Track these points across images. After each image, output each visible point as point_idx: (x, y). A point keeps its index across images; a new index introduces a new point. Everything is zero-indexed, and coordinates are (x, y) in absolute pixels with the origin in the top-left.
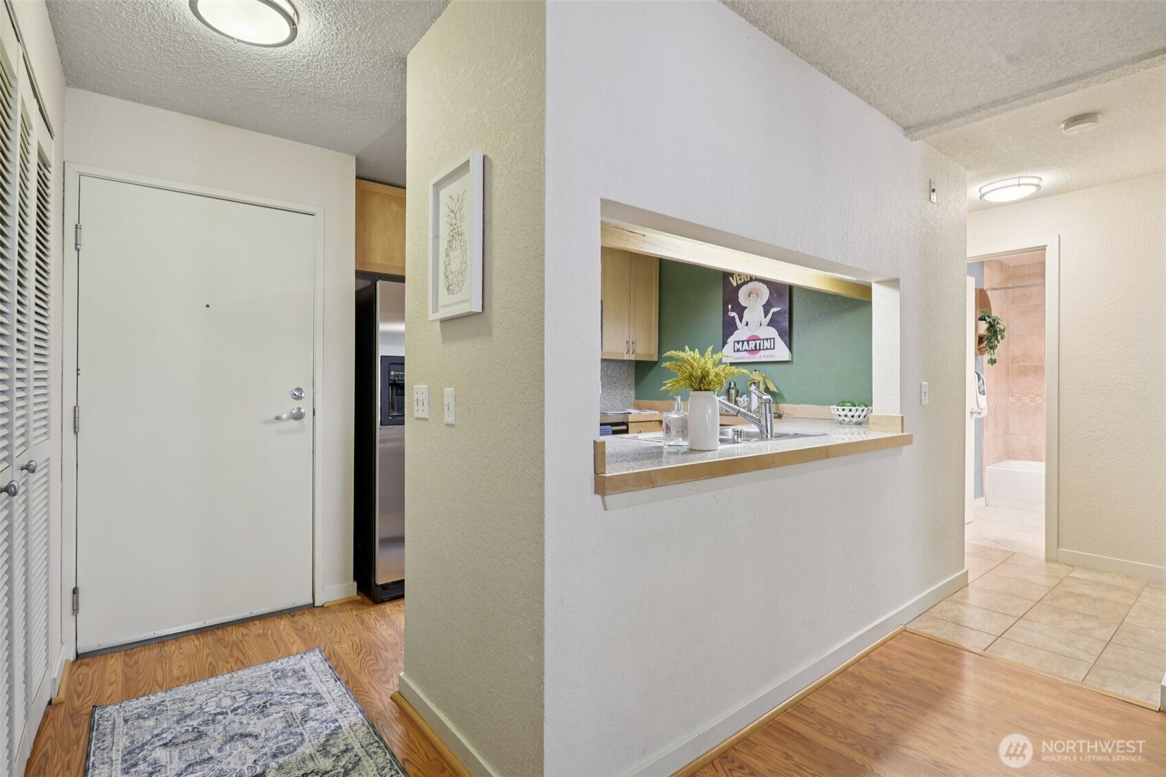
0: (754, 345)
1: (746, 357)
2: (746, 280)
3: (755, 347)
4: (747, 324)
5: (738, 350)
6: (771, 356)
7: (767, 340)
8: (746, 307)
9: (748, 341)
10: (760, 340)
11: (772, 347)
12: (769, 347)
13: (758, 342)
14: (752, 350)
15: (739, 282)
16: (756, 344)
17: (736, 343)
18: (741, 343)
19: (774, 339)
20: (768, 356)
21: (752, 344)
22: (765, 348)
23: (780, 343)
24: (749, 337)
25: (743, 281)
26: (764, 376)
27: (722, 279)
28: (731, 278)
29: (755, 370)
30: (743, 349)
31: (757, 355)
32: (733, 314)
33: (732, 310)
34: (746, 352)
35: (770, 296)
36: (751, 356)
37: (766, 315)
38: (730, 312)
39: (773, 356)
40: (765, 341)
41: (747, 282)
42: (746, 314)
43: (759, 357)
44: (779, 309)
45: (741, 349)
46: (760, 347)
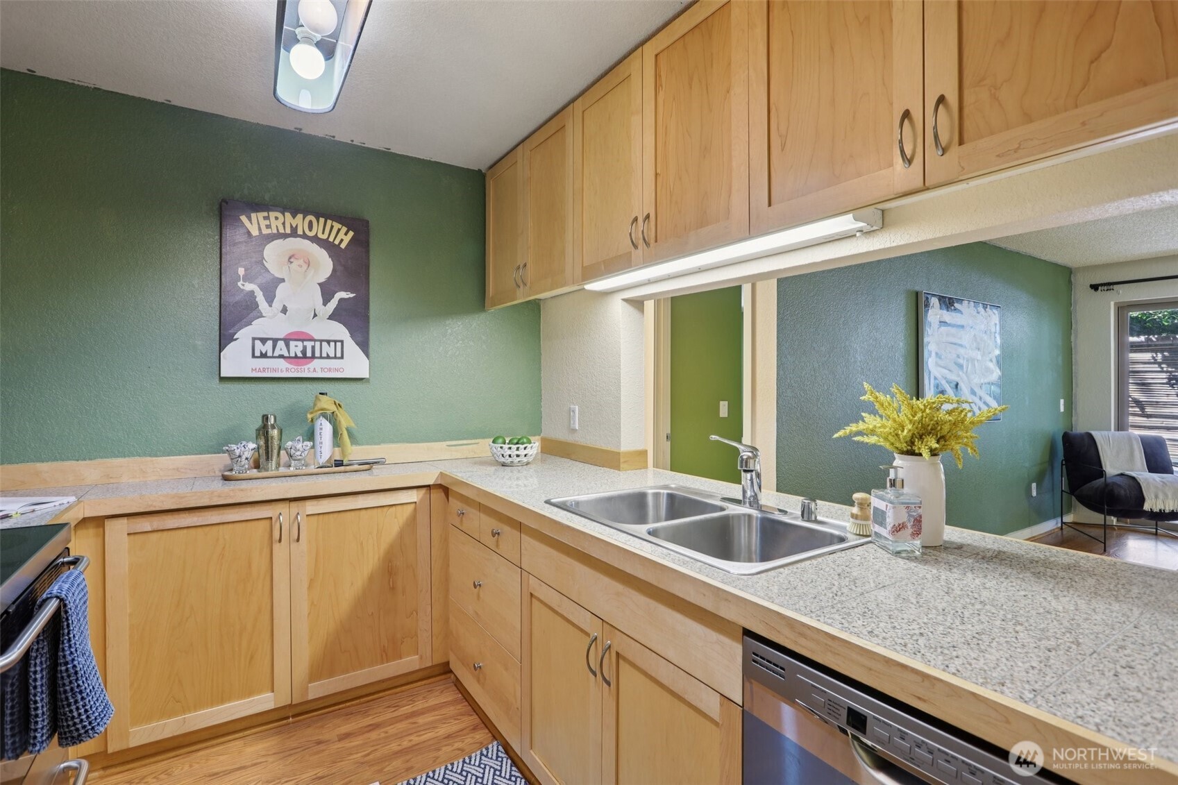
0: (301, 348)
1: (282, 368)
2: (282, 231)
4: (284, 310)
5: (264, 356)
6: (337, 370)
7: (328, 342)
8: (283, 280)
9: (287, 341)
10: (315, 340)
11: (339, 355)
13: (309, 345)
14: (296, 357)
15: (265, 231)
16: (305, 348)
17: (258, 343)
18: (270, 343)
19: (342, 342)
20: (330, 370)
21: (296, 348)
22: (324, 355)
23: (351, 347)
24: (290, 334)
25: (275, 231)
26: (337, 402)
27: (217, 213)
28: (243, 218)
29: (320, 394)
30: (276, 354)
31: (306, 367)
32: (249, 287)
33: (247, 278)
34: (282, 360)
35: (334, 270)
36: (296, 367)
37: (326, 299)
38: (241, 282)
39: (341, 370)
40: (325, 344)
41: (285, 236)
42: (281, 291)
43: (312, 370)
44: (352, 295)
45: (270, 354)
46: (313, 352)
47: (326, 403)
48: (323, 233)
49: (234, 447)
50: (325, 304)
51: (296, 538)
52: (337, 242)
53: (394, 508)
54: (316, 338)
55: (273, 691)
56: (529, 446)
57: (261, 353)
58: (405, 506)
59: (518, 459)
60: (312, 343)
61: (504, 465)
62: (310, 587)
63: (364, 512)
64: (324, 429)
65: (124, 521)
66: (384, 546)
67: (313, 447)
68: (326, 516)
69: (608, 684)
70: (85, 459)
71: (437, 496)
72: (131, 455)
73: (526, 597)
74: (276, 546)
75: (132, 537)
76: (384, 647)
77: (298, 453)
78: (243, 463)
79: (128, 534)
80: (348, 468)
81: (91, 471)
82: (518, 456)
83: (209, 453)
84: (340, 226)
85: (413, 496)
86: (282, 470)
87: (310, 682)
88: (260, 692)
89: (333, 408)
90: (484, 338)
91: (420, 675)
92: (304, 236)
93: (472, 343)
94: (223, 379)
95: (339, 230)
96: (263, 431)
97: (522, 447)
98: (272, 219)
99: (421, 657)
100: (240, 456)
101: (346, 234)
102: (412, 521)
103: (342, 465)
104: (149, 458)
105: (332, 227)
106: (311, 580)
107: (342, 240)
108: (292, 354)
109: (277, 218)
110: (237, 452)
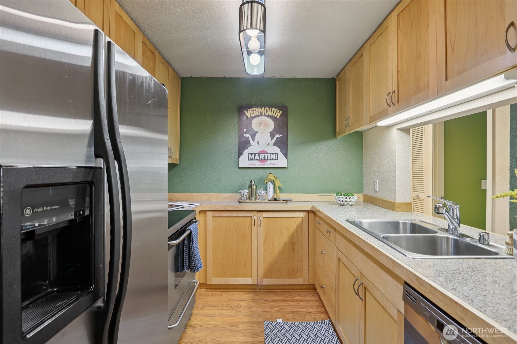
1: (257, 164)
2: (257, 114)
3: (264, 158)
4: (258, 143)
5: (252, 159)
6: (276, 164)
7: (273, 154)
8: (258, 132)
9: (259, 154)
10: (268, 153)
11: (276, 159)
12: (274, 159)
13: (266, 155)
14: (262, 160)
15: (252, 115)
16: (265, 156)
17: (250, 155)
18: (253, 155)
19: (278, 154)
20: (273, 164)
21: (262, 156)
22: (271, 159)
23: (281, 156)
24: (260, 151)
25: (255, 115)
26: (275, 176)
27: (238, 111)
28: (246, 112)
29: (269, 173)
30: (255, 159)
31: (265, 163)
32: (247, 135)
33: (247, 133)
34: (257, 161)
35: (275, 127)
36: (262, 163)
37: (272, 138)
38: (245, 134)
39: (277, 164)
40: (271, 155)
41: (258, 116)
42: (257, 136)
43: (267, 164)
44: (281, 136)
45: (253, 159)
46: (268, 158)
47: (271, 177)
48: (271, 113)
49: (242, 191)
50: (272, 140)
51: (259, 225)
52: (276, 116)
53: (294, 218)
54: (269, 152)
55: (252, 278)
56: (352, 197)
57: (251, 158)
58: (298, 218)
59: (347, 203)
60: (267, 154)
61: (341, 205)
62: (264, 244)
63: (283, 218)
64: (271, 186)
65: (211, 212)
66: (290, 233)
67: (267, 193)
68: (270, 219)
69: (362, 300)
70: (203, 193)
71: (311, 215)
72: (215, 192)
73: (338, 260)
74: (253, 227)
75: (213, 218)
76: (290, 272)
77: (262, 195)
78: (244, 197)
79: (212, 217)
80: (278, 201)
81: (204, 196)
82: (346, 201)
83: (235, 193)
84: (277, 110)
85: (302, 215)
86: (257, 201)
87: (264, 278)
88: (248, 277)
89: (274, 179)
90: (335, 150)
91: (304, 287)
92: (265, 115)
93: (330, 152)
94: (240, 168)
95: (277, 111)
96: (251, 186)
97: (348, 197)
98: (254, 110)
99: (304, 280)
100: (243, 195)
101: (279, 113)
102: (301, 224)
103: (276, 200)
104: (219, 194)
105: (274, 110)
106: (264, 241)
107: (278, 115)
108: (261, 159)
109: (256, 110)
110: (243, 193)
